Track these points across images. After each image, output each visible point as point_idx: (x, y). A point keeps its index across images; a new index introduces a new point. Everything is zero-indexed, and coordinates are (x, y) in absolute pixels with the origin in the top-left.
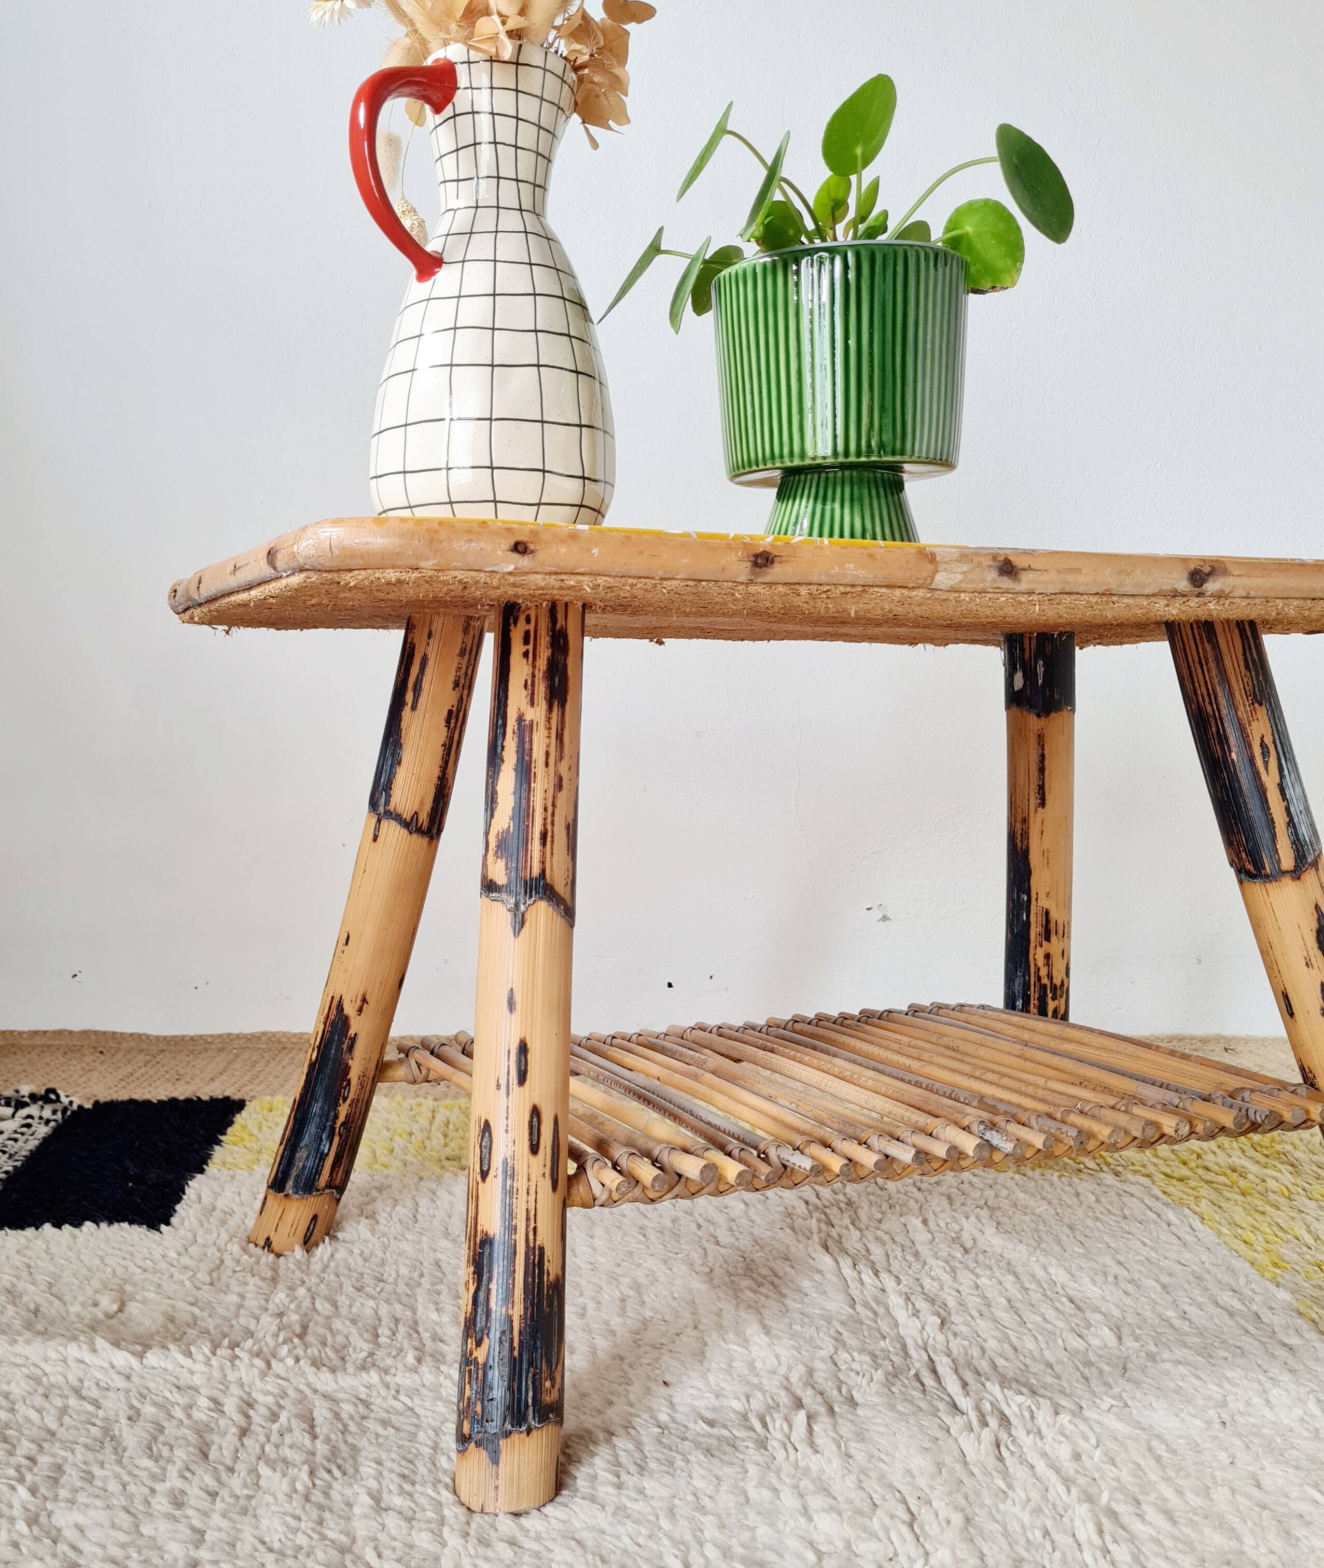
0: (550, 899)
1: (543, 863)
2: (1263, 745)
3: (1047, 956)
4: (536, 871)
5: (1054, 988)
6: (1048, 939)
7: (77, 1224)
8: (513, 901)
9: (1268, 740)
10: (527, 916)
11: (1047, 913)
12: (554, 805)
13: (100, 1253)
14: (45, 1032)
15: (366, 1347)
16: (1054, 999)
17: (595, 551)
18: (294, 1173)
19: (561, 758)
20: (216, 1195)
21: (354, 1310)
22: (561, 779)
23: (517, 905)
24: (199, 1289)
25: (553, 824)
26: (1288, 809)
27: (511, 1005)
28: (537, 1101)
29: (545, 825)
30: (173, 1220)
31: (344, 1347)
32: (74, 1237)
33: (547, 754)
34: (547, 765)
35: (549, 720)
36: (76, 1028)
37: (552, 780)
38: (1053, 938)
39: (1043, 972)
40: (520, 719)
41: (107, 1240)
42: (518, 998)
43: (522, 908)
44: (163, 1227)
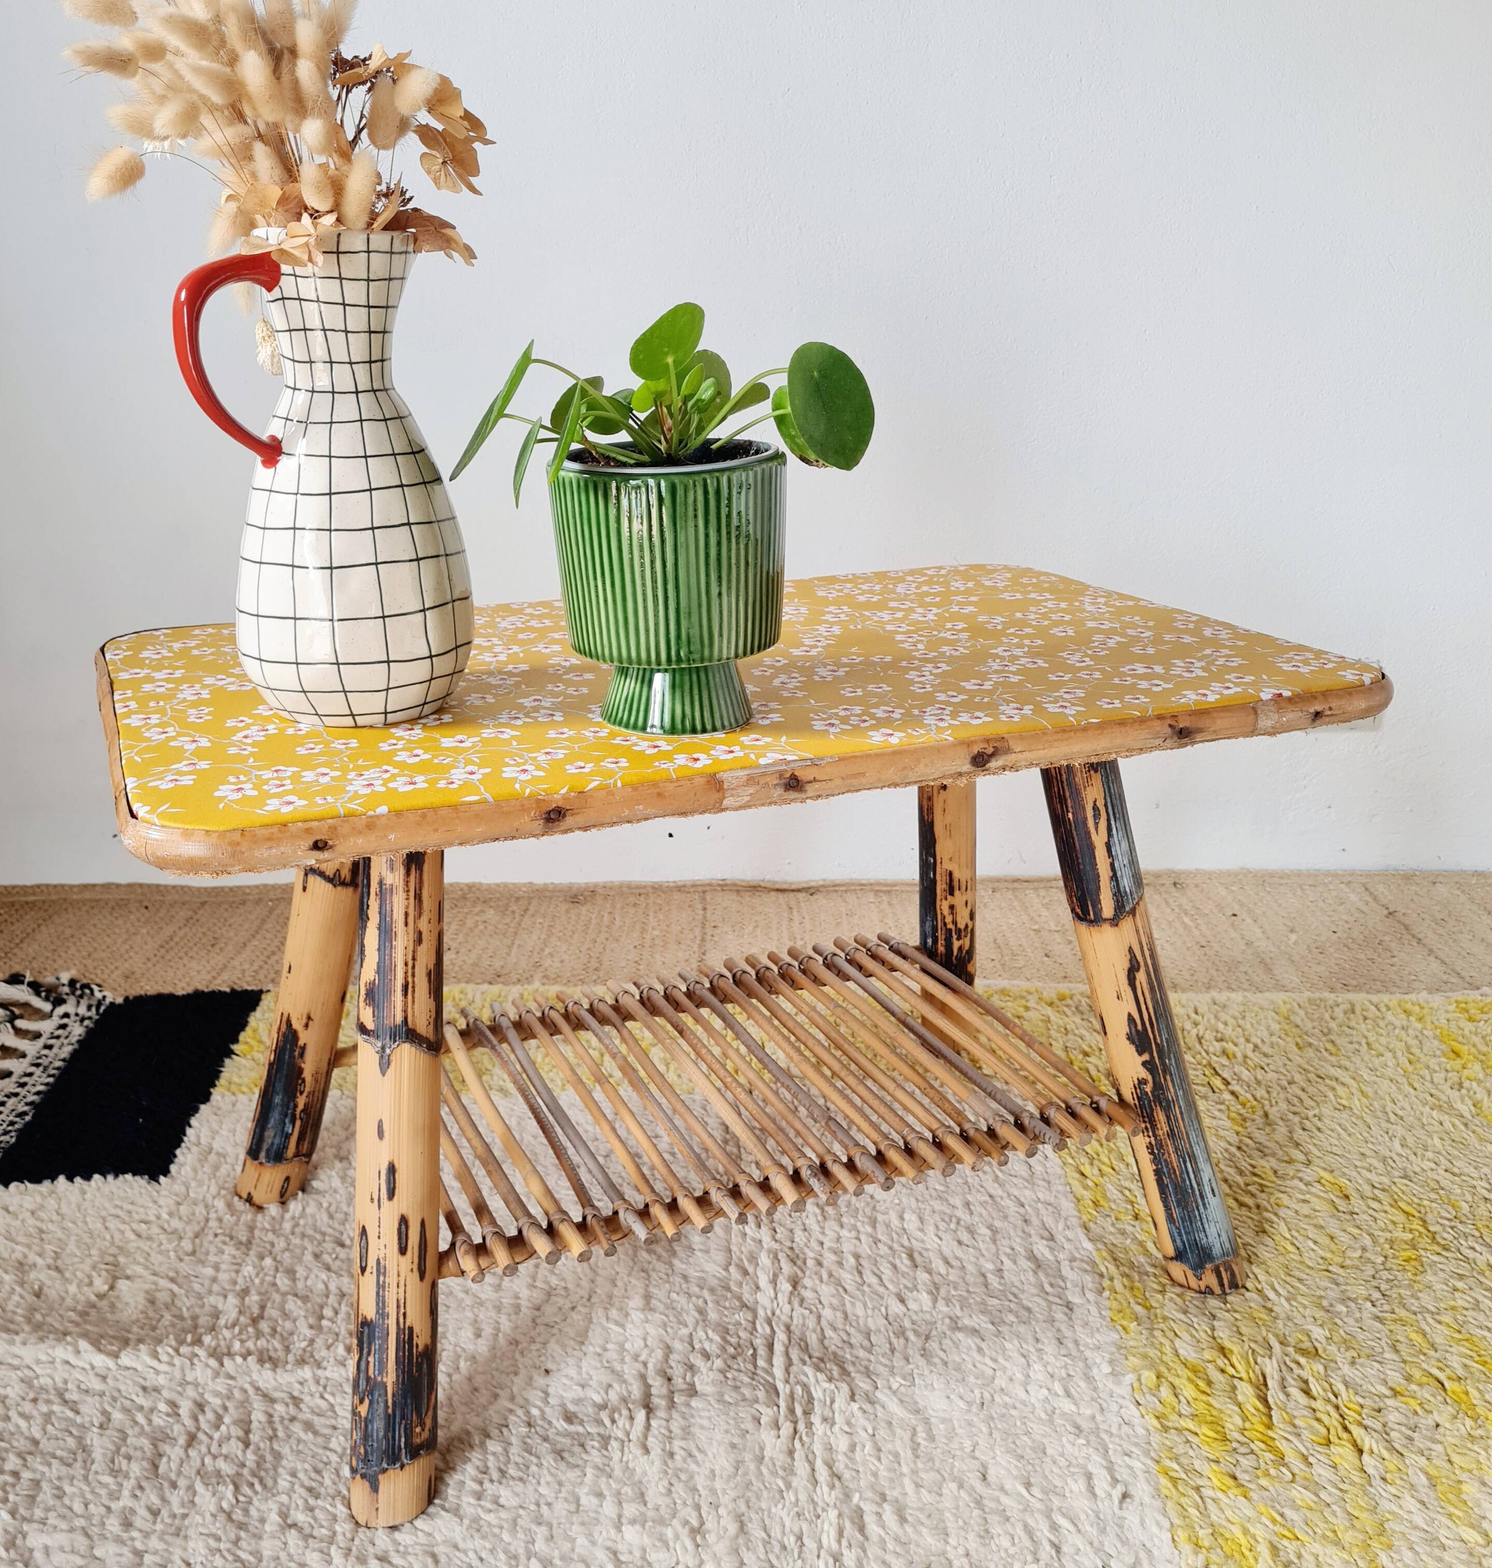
0: (412, 1041)
1: (405, 1011)
2: (1095, 808)
3: (952, 907)
4: (399, 1019)
5: (959, 931)
6: (952, 894)
7: (87, 1177)
8: (379, 1044)
9: (1100, 804)
10: (393, 1058)
11: (951, 874)
12: (414, 959)
13: (104, 1213)
14: (94, 886)
15: (309, 1333)
16: (959, 939)
17: (392, 837)
18: (265, 1147)
19: (420, 915)
20: (214, 1133)
21: (309, 1283)
22: (420, 933)
23: (383, 1048)
24: (181, 1260)
25: (413, 975)
26: (1112, 865)
27: (381, 1134)
28: (405, 1212)
29: (406, 978)
30: (173, 1168)
31: (292, 1334)
32: (83, 1192)
33: (406, 914)
34: (406, 924)
35: (407, 883)
36: (123, 880)
37: (412, 936)
38: (957, 893)
39: (949, 919)
40: (381, 883)
41: (111, 1197)
42: (386, 1127)
43: (388, 1051)
44: (162, 1179)
